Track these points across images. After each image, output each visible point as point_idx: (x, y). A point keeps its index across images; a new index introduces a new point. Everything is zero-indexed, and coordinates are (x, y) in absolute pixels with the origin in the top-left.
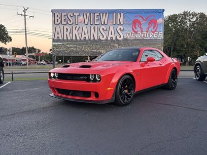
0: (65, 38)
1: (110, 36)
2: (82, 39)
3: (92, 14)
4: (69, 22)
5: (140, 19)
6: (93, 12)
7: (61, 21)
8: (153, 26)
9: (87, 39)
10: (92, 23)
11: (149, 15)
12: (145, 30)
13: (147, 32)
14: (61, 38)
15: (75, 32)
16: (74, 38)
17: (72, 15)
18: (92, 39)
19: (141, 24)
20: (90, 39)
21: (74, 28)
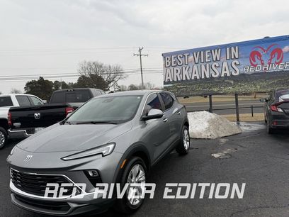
0: (175, 80)
1: (223, 72)
2: (193, 78)
3: (202, 53)
4: (178, 63)
6: (204, 49)
7: (171, 64)
9: (198, 78)
10: (202, 61)
13: (269, 64)
14: (171, 80)
15: (185, 72)
17: (181, 56)
18: (203, 77)
19: (260, 56)
20: (201, 78)
21: (184, 68)
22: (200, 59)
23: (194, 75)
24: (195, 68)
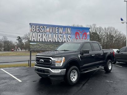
0: (38, 41)
1: (64, 40)
2: (49, 41)
3: (54, 28)
4: (40, 31)
5: (79, 32)
6: (55, 26)
7: (36, 30)
8: (85, 36)
9: (51, 41)
10: (54, 32)
11: (83, 30)
12: (81, 38)
13: (82, 39)
14: (35, 40)
15: (44, 37)
16: (44, 41)
17: (42, 27)
18: (54, 41)
19: (79, 35)
20: (53, 41)
21: (44, 34)
22: (53, 31)
23: (49, 39)
24: (50, 35)
